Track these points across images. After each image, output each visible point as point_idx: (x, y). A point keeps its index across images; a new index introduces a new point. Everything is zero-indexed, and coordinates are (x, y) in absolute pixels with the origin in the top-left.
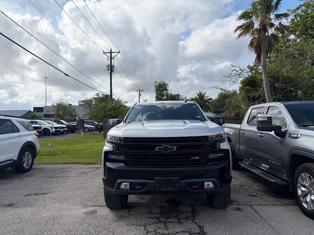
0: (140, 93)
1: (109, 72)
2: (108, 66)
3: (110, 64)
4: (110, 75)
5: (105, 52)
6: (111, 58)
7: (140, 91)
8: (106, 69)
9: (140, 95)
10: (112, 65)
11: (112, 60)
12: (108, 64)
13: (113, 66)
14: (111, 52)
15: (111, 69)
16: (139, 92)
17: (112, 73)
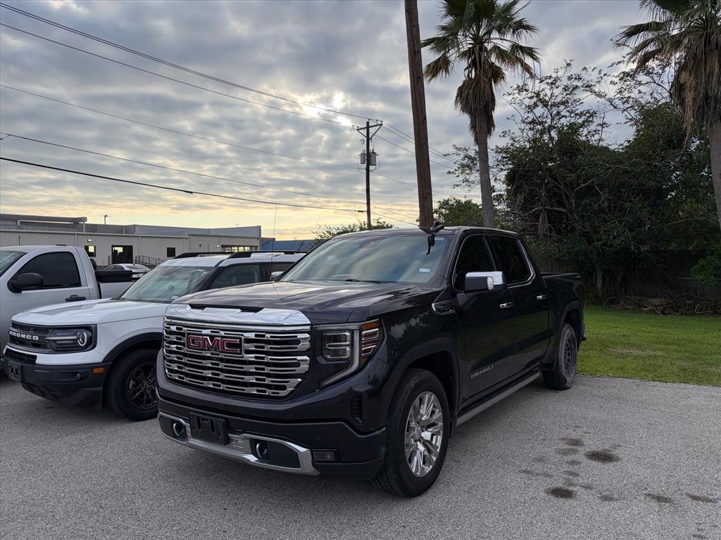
2: (362, 154)
3: (366, 150)
5: (360, 127)
6: (368, 139)
8: (360, 162)
10: (370, 151)
11: (370, 141)
12: (363, 151)
13: (373, 152)
15: (369, 160)
17: (370, 166)
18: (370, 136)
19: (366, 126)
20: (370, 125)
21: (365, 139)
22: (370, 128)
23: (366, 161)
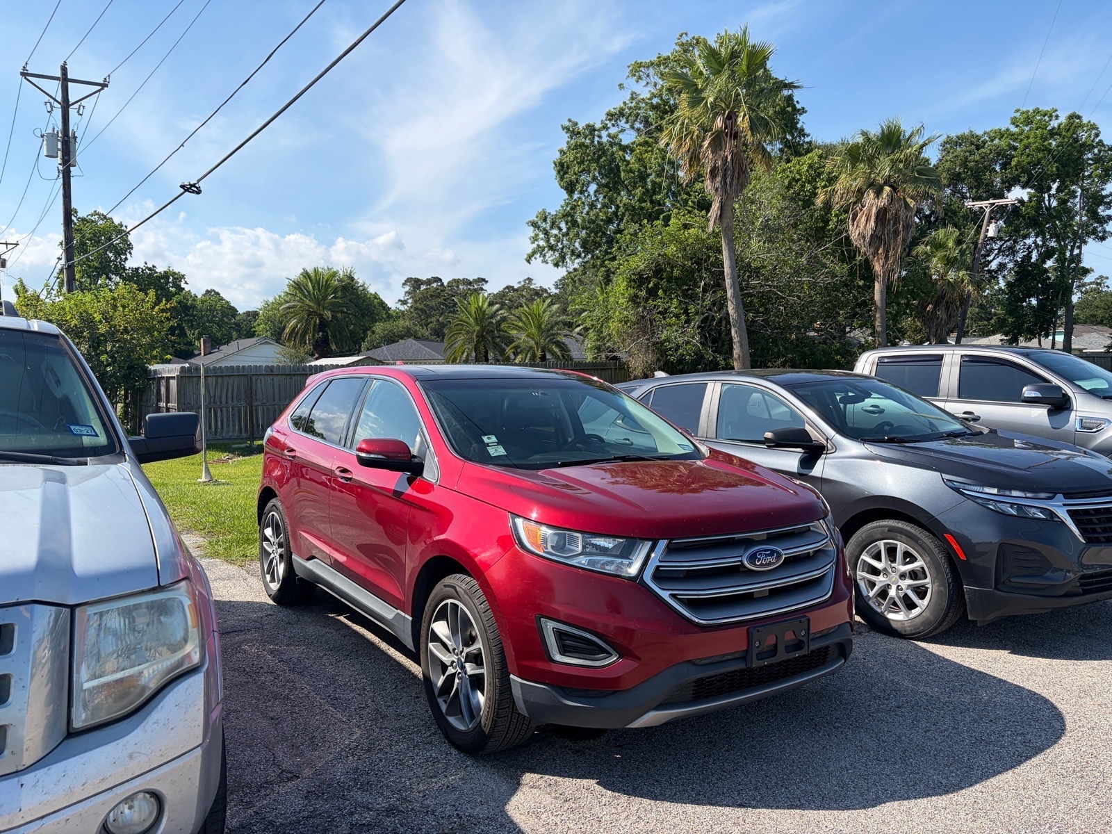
2: (49, 135)
3: (59, 128)
5: (30, 71)
6: (66, 105)
10: (71, 134)
12: (55, 129)
14: (65, 79)
15: (66, 152)
18: (71, 100)
19: (59, 74)
20: (69, 77)
21: (60, 106)
22: (69, 83)
23: (60, 153)
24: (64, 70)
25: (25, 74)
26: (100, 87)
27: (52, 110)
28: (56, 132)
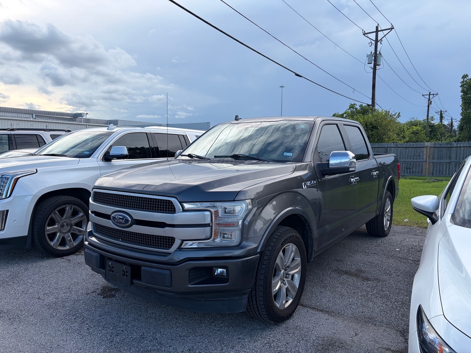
0: (429, 100)
1: (372, 65)
2: (370, 55)
3: (373, 52)
4: (372, 70)
5: (366, 32)
6: (377, 41)
7: (430, 95)
8: (367, 62)
9: (430, 103)
10: (378, 53)
11: (379, 43)
12: (371, 53)
13: (380, 54)
14: (377, 31)
15: (375, 60)
16: (428, 97)
17: (377, 66)
18: (379, 39)
19: (375, 30)
20: (379, 29)
21: (374, 42)
22: (379, 32)
23: (373, 61)
24: (377, 28)
25: (364, 34)
26: (391, 30)
27: (372, 45)
28: (372, 54)
